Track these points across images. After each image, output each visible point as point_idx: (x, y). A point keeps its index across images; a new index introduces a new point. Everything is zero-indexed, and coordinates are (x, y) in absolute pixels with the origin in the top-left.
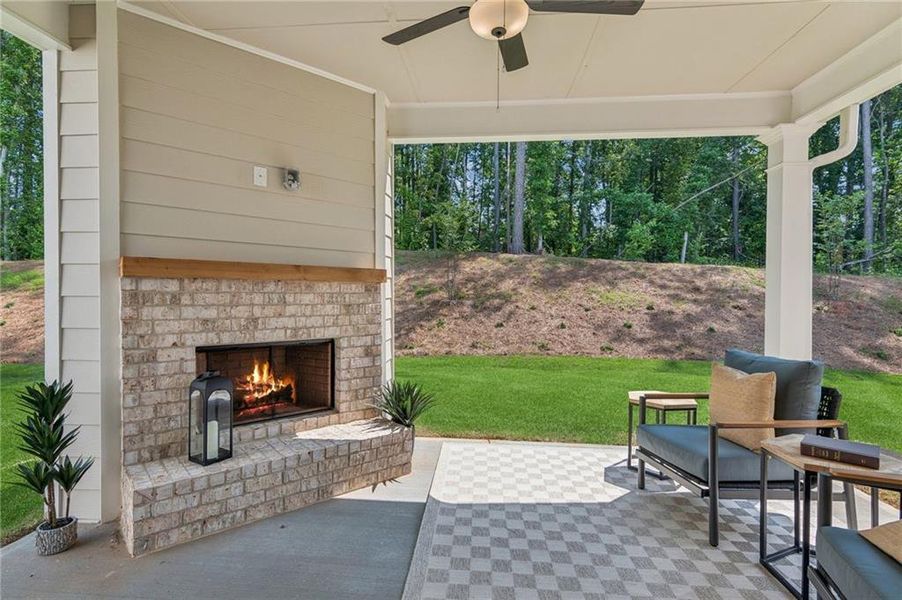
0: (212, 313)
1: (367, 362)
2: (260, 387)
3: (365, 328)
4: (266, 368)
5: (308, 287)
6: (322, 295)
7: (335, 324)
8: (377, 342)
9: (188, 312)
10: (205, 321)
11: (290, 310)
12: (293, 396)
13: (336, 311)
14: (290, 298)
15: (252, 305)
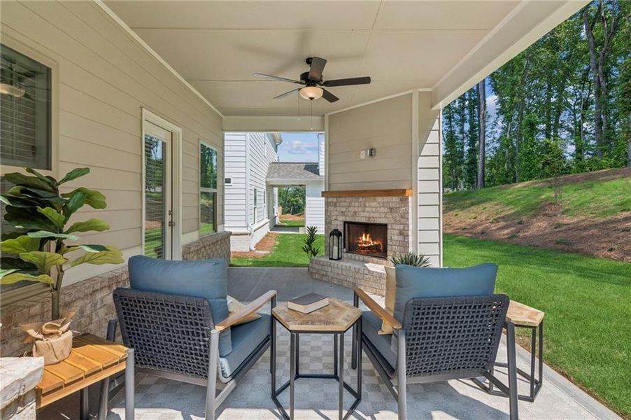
0: (344, 209)
1: (400, 238)
2: (365, 242)
3: (400, 221)
4: (368, 235)
5: (374, 199)
6: (379, 203)
7: (385, 217)
8: (406, 228)
9: (338, 209)
10: (342, 212)
11: (367, 209)
12: (381, 248)
13: (386, 211)
14: (367, 204)
15: (355, 207)
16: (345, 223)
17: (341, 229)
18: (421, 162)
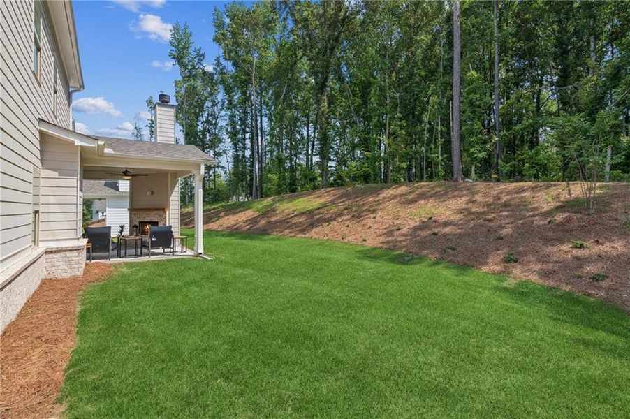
5: (153, 212)
7: (157, 219)
10: (138, 217)
13: (157, 216)
14: (150, 214)
15: (144, 215)
16: (140, 222)
17: (138, 225)
18: (171, 198)
